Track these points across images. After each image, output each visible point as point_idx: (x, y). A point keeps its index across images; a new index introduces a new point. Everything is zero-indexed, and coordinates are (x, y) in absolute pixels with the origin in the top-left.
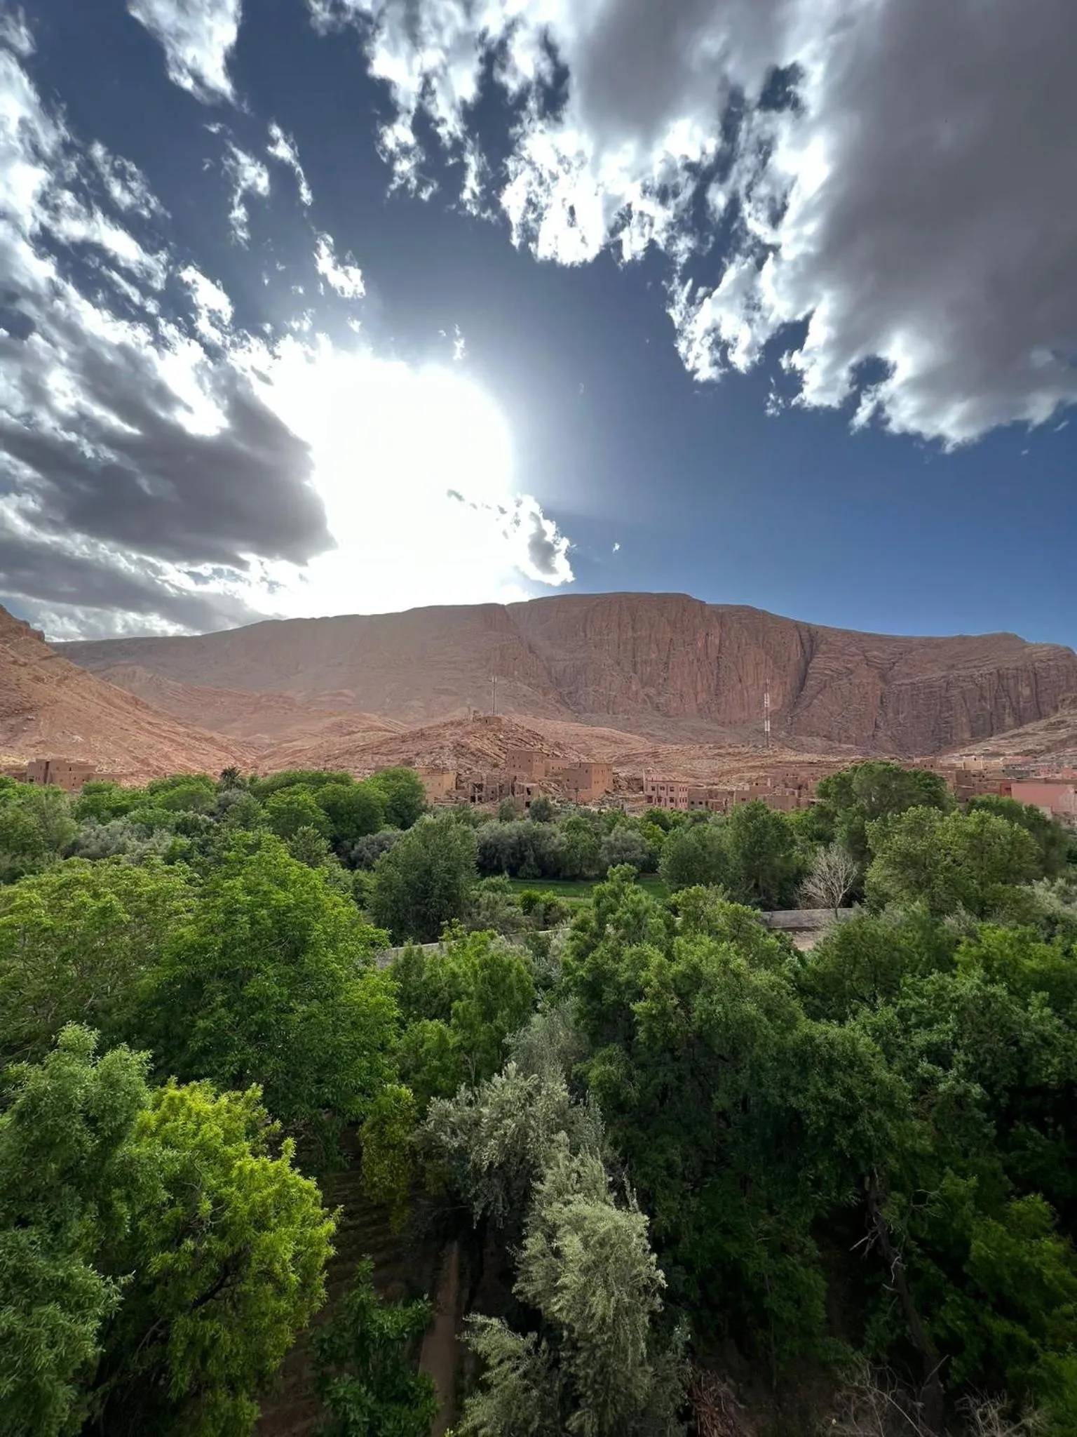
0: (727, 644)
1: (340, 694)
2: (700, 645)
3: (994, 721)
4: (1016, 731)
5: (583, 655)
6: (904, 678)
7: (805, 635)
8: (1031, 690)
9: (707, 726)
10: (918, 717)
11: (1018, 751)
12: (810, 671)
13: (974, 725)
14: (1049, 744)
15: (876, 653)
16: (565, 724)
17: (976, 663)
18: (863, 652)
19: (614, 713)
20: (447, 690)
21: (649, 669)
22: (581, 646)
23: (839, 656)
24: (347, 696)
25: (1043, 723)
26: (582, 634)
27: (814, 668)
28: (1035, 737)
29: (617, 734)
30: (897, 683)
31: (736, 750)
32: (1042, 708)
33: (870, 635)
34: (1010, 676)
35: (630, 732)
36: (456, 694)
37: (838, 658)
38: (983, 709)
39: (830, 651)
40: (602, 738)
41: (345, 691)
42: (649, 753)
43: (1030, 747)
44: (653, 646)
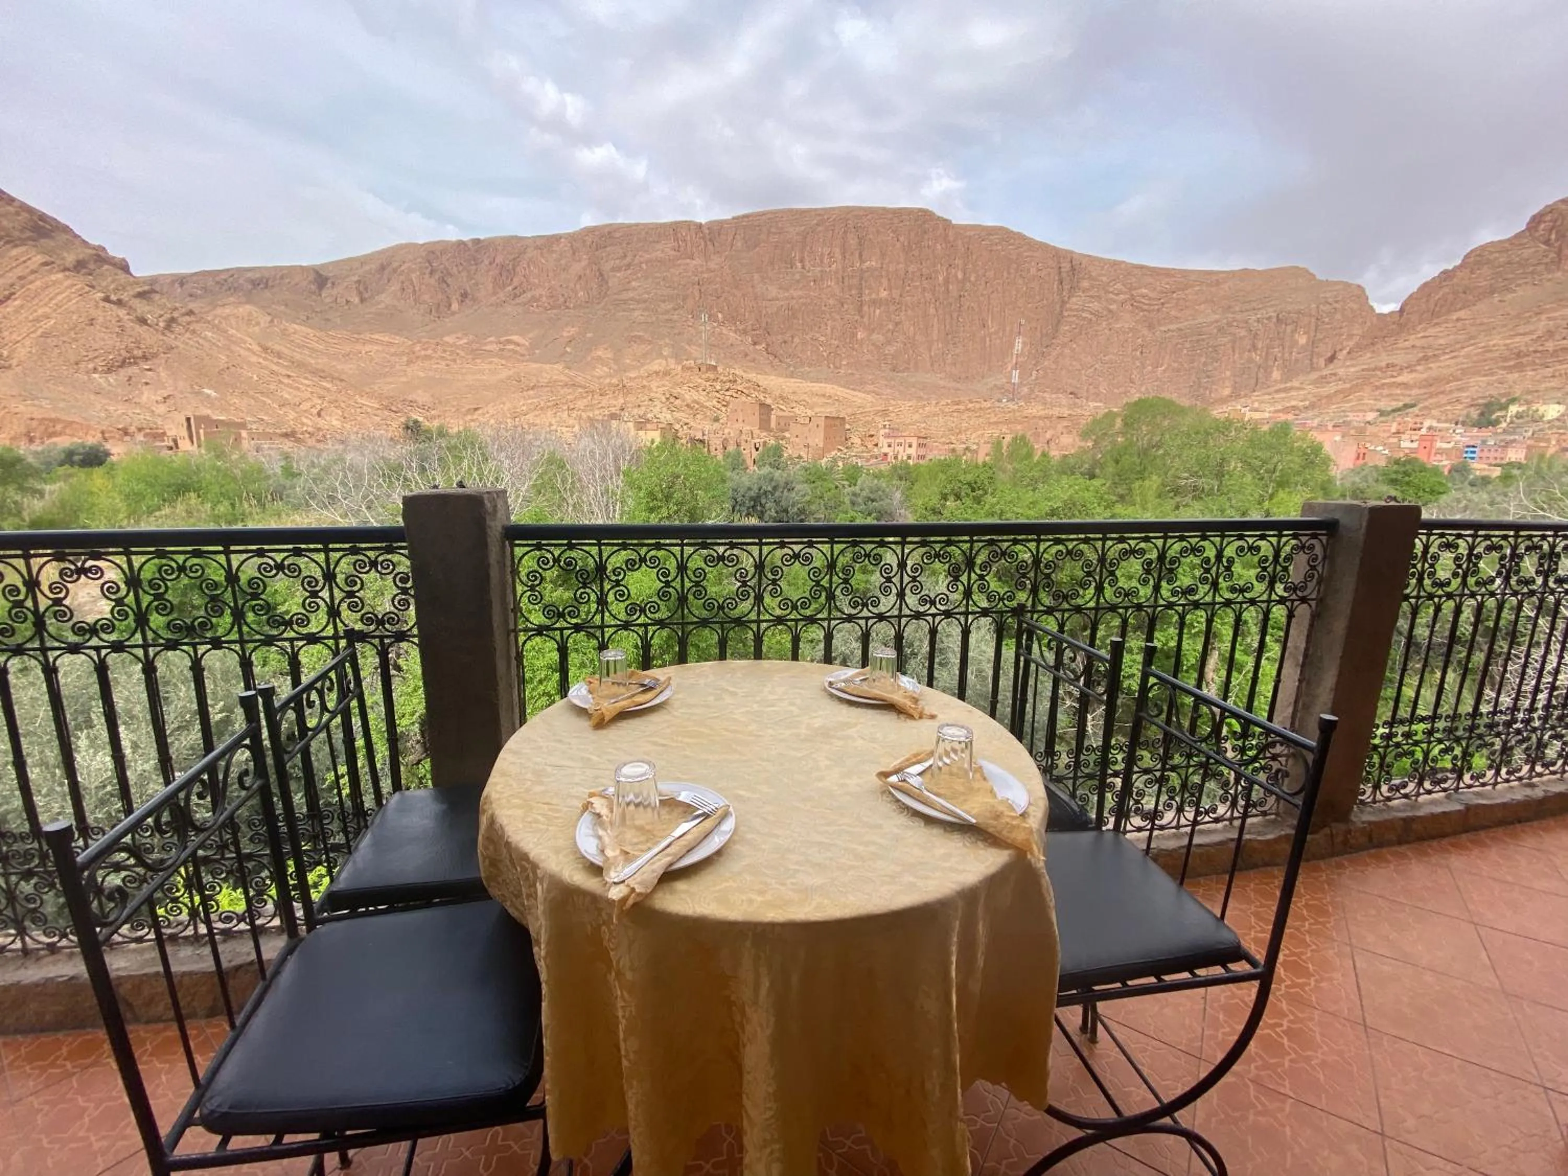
0: (973, 279)
1: (509, 342)
2: (941, 278)
3: (1260, 375)
4: (1283, 386)
5: (800, 293)
6: (1171, 323)
7: (1066, 266)
8: (1309, 338)
9: (942, 383)
10: (1178, 370)
11: (1280, 407)
12: (1066, 314)
13: (1238, 380)
14: (1314, 399)
15: (1144, 291)
16: (781, 380)
17: (1254, 305)
18: (1130, 289)
19: (836, 368)
20: (639, 337)
21: (878, 311)
22: (798, 281)
23: (1102, 293)
24: (518, 345)
25: (1314, 376)
26: (799, 265)
27: (1071, 310)
28: (1302, 392)
29: (840, 391)
30: (1163, 329)
31: (978, 406)
32: (1315, 360)
33: (1142, 267)
34: (1289, 321)
35: (854, 390)
36: (650, 342)
37: (1099, 297)
38: (1250, 360)
39: (1093, 287)
40: (824, 396)
41: (515, 338)
42: (879, 411)
43: (1293, 403)
44: (885, 282)
